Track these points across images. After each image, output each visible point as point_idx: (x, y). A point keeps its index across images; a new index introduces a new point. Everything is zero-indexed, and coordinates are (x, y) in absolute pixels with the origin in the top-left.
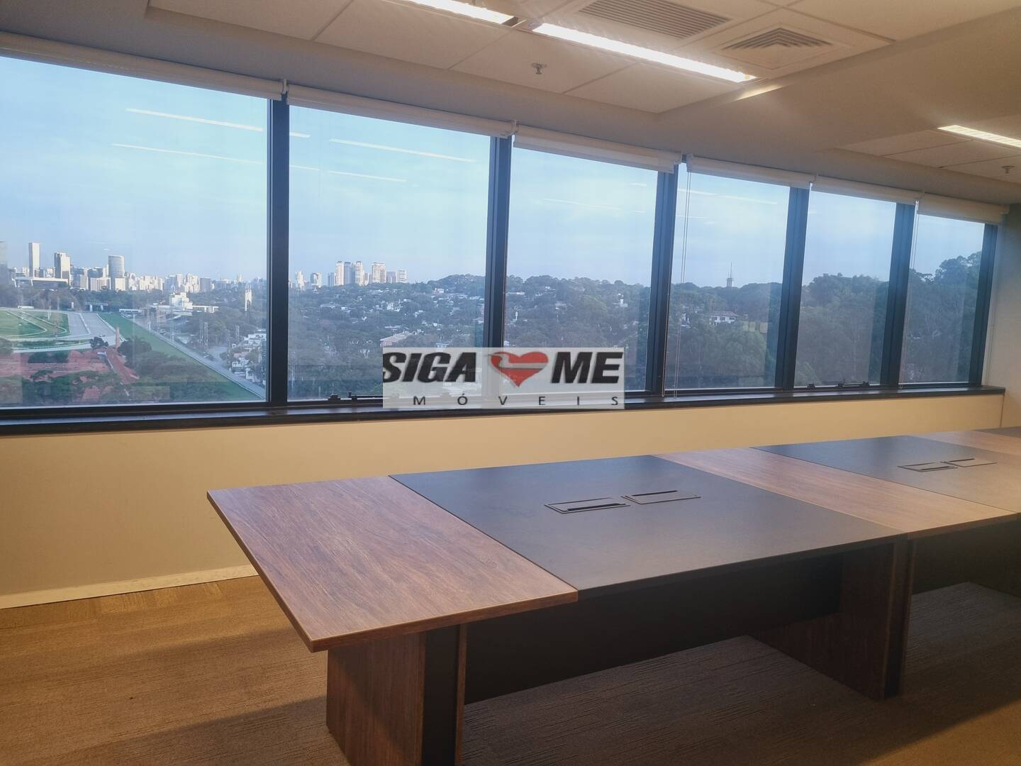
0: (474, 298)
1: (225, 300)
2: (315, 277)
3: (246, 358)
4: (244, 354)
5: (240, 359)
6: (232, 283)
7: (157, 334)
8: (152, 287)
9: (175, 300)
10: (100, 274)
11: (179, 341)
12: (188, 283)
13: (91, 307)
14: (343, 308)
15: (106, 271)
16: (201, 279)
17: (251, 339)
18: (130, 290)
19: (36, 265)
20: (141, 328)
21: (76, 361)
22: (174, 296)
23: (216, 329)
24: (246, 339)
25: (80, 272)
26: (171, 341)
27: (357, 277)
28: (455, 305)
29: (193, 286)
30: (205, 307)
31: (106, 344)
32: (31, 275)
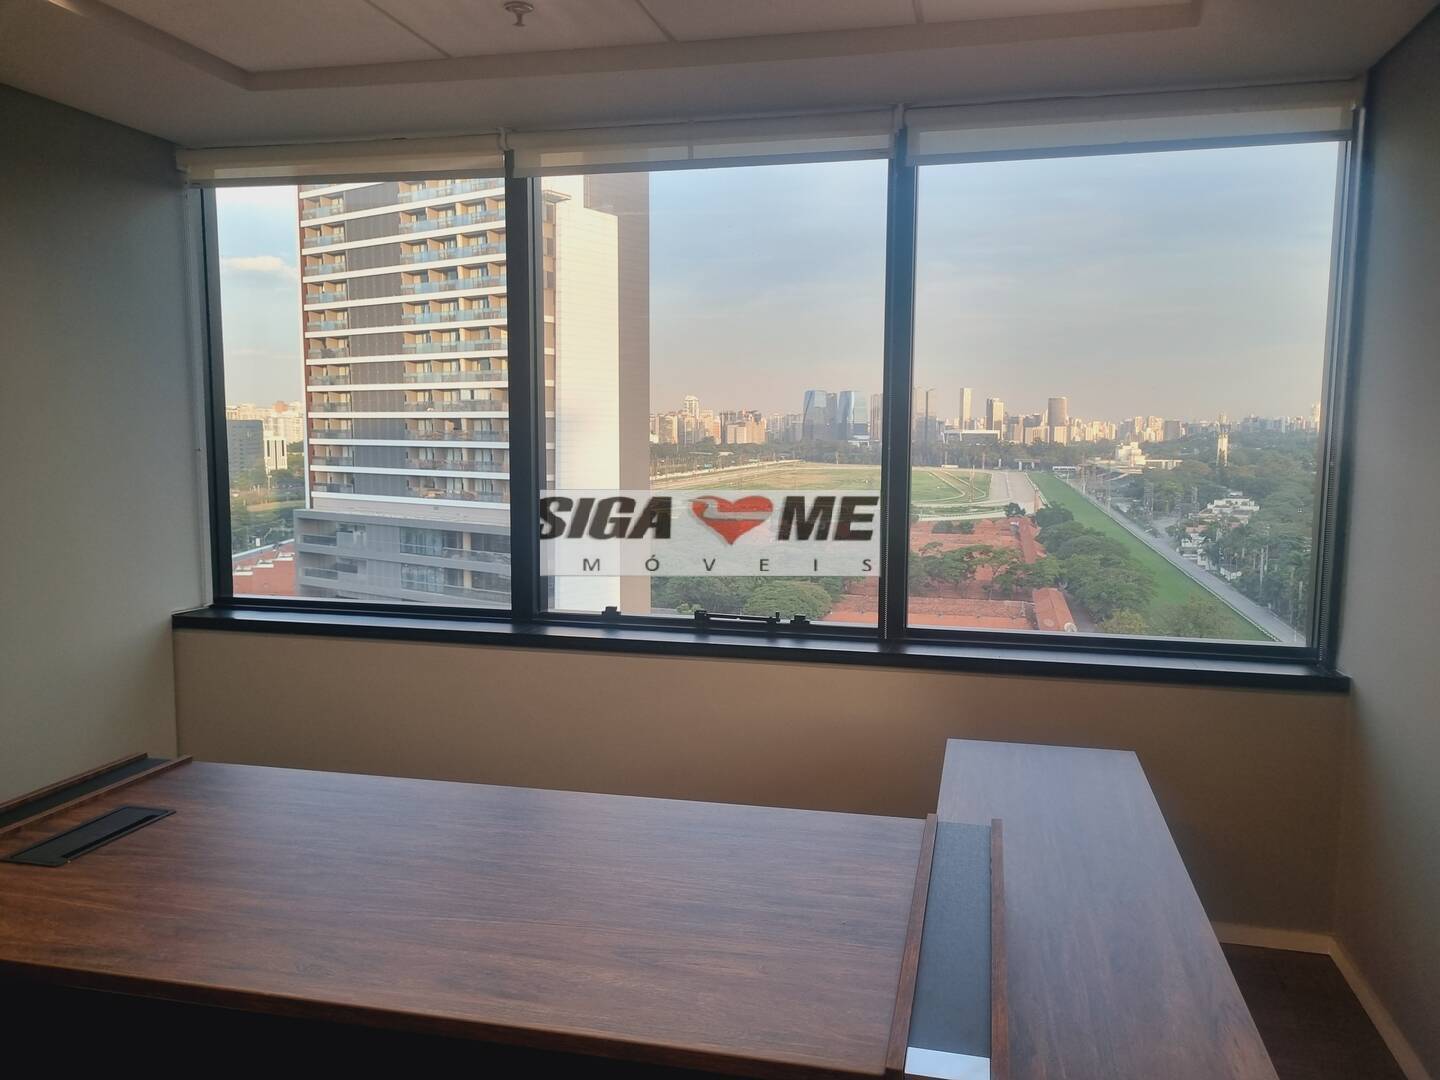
1: (1195, 450)
3: (1202, 534)
4: (1201, 528)
5: (1193, 535)
6: (1212, 425)
7: (1093, 499)
8: (1101, 435)
9: (1122, 452)
10: (1037, 421)
11: (1117, 509)
12: (1149, 429)
13: (1020, 463)
15: (1045, 419)
16: (1166, 422)
17: (1217, 506)
18: (1074, 442)
19: (967, 416)
20: (1074, 490)
21: (983, 532)
22: (1121, 448)
23: (1169, 492)
24: (1209, 506)
25: (1015, 420)
26: (1108, 509)
29: (1154, 434)
30: (1164, 462)
31: (1023, 512)
32: (961, 428)
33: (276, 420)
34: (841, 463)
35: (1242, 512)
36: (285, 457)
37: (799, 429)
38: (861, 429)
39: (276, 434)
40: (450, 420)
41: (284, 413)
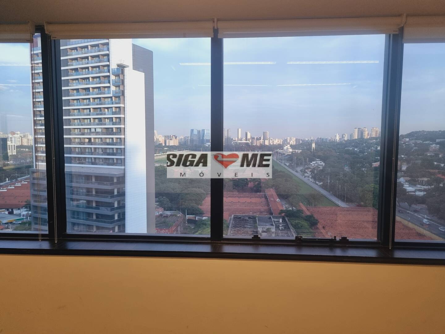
0: (426, 142)
1: (305, 147)
2: (344, 136)
3: (310, 172)
4: (310, 170)
5: (308, 172)
6: (309, 140)
7: (278, 162)
8: (278, 143)
9: (285, 148)
10: (260, 138)
11: (285, 165)
12: (291, 141)
14: (356, 149)
15: (262, 138)
16: (296, 139)
17: (313, 163)
18: (270, 145)
19: (240, 137)
22: (285, 147)
23: (300, 159)
24: (311, 164)
25: (254, 138)
26: (283, 165)
27: (364, 135)
28: (415, 146)
29: (293, 142)
30: (297, 150)
32: (238, 141)
33: (11, 138)
34: (203, 151)
35: (320, 165)
36: (15, 150)
37: (189, 141)
38: (208, 141)
39: (11, 143)
40: (87, 138)
41: (14, 135)
